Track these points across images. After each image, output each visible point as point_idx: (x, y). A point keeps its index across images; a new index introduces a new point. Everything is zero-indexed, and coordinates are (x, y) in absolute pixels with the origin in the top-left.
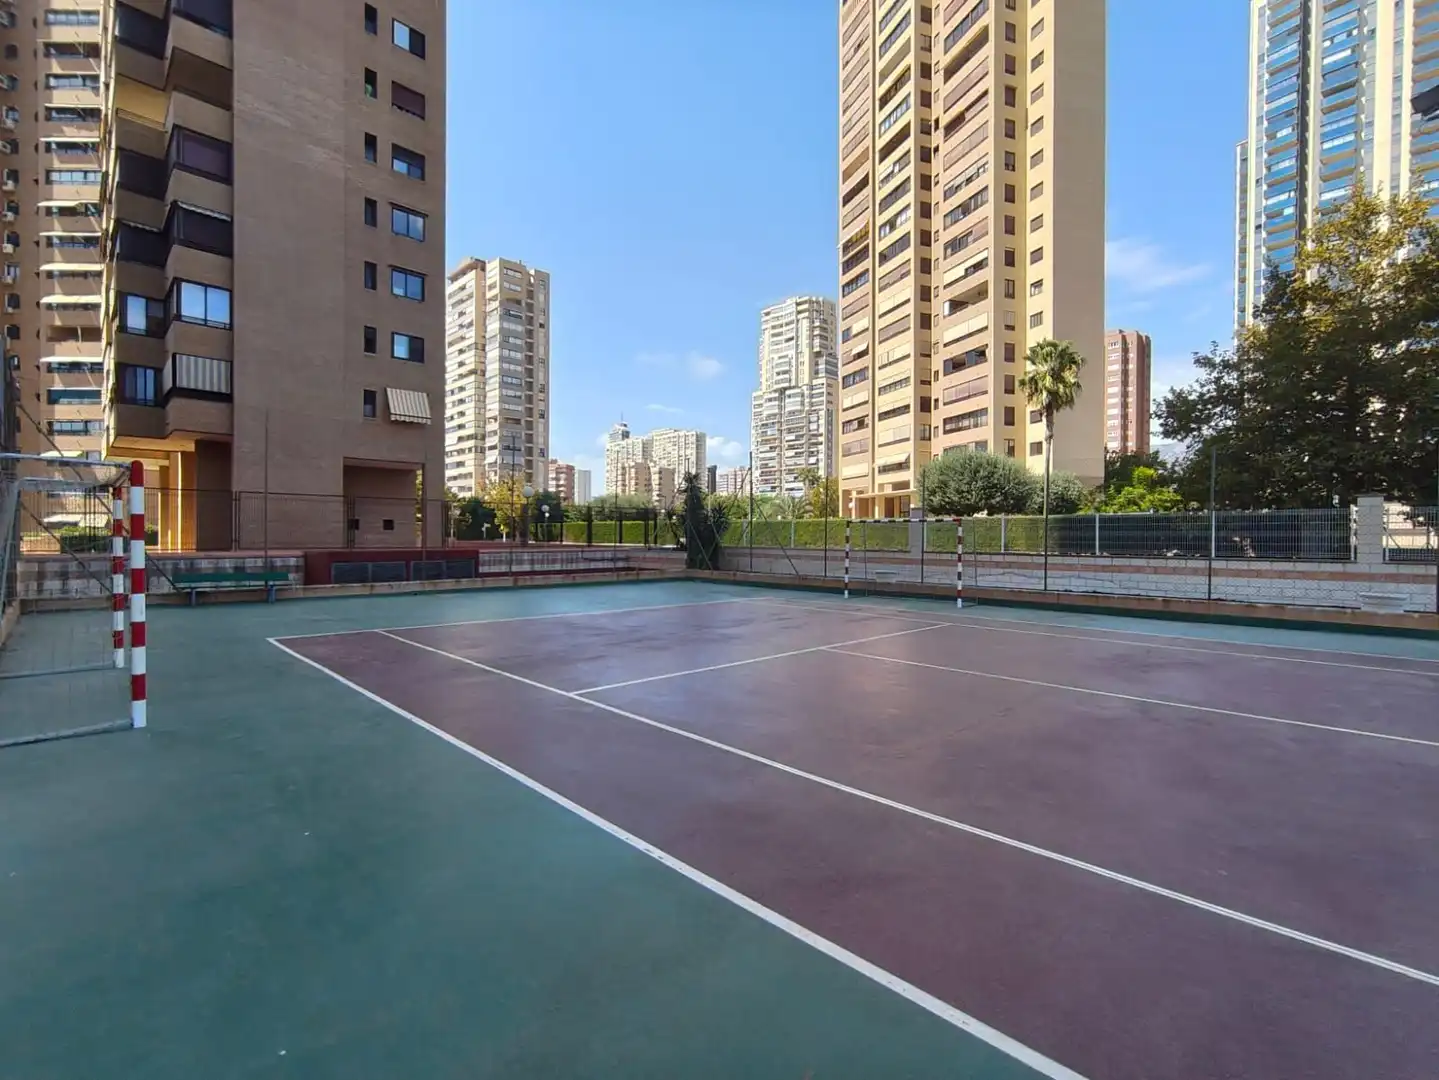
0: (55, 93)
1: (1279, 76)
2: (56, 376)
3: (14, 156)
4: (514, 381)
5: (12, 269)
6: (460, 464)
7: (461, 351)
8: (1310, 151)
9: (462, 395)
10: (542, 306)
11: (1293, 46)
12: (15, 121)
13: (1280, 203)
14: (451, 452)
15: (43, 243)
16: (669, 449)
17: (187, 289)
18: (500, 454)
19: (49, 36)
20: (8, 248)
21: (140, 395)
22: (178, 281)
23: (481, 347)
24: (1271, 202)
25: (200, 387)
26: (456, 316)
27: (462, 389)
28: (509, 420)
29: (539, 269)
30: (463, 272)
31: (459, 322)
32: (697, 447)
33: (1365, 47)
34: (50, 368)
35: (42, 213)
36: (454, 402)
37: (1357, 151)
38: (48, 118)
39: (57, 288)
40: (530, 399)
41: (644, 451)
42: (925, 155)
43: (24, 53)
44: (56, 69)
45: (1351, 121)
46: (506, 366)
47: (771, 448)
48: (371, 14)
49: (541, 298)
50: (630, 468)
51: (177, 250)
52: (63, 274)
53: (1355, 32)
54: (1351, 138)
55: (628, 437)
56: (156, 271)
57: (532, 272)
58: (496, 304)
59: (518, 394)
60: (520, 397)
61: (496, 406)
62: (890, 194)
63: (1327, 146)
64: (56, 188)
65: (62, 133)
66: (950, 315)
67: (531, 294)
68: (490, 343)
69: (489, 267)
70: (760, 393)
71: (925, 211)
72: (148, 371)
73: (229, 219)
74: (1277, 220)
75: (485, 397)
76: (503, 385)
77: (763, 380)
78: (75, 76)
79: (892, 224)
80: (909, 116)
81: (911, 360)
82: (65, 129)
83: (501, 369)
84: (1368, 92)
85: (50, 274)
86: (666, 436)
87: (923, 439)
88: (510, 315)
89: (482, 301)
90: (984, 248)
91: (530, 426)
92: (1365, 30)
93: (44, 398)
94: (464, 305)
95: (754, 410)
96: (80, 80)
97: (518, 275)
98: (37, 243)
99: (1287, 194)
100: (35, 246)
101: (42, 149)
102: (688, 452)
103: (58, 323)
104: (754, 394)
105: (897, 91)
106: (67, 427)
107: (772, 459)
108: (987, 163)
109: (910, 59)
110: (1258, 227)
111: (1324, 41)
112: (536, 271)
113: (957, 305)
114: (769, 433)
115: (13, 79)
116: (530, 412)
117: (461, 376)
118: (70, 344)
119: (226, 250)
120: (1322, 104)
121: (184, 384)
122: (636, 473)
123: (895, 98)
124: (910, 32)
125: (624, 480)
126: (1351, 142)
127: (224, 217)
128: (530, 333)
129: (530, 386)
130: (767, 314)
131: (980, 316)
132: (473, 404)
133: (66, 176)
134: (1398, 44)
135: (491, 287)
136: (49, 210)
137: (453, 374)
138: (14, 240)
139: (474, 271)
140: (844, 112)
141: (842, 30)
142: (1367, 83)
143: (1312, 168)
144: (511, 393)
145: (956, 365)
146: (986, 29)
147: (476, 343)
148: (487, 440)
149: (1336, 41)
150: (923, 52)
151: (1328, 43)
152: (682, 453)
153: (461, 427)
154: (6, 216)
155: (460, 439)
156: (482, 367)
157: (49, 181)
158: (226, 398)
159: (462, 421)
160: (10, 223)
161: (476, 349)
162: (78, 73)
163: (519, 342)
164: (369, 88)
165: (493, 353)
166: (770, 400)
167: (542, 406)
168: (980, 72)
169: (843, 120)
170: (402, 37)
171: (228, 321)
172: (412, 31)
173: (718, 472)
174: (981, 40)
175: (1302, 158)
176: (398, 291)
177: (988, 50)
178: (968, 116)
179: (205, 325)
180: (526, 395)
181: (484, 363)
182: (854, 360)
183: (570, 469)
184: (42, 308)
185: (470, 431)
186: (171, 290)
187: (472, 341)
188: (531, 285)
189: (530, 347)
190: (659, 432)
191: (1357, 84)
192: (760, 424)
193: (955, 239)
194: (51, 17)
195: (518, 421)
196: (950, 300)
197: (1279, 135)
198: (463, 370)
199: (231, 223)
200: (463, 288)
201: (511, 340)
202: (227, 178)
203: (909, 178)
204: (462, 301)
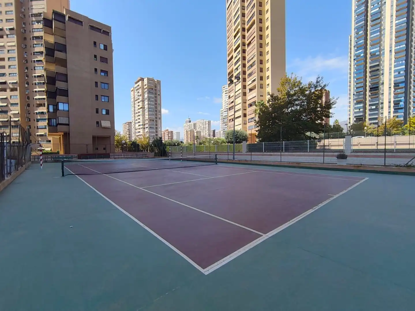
0: (35, 48)
1: (359, 17)
2: (38, 115)
3: (27, 64)
4: (152, 110)
5: (28, 90)
6: (139, 132)
7: (139, 102)
8: (368, 37)
9: (139, 114)
10: (159, 90)
11: (363, 8)
12: (27, 55)
13: (360, 53)
14: (137, 129)
15: (34, 84)
16: (201, 126)
17: (60, 104)
18: (149, 129)
19: (33, 35)
20: (27, 86)
21: (52, 124)
22: (58, 102)
23: (143, 101)
24: (357, 52)
25: (63, 123)
26: (137, 93)
27: (139, 112)
28: (150, 120)
29: (158, 80)
30: (138, 81)
31: (138, 95)
32: (209, 125)
33: (383, 7)
34: (37, 114)
35: (34, 77)
36: (137, 116)
37: (380, 37)
38: (34, 54)
39: (38, 95)
40: (156, 115)
41: (194, 126)
42: (244, 51)
43: (28, 39)
44: (35, 43)
45: (379, 29)
46: (149, 106)
47: (226, 125)
48: (95, 43)
49: (159, 88)
50: (189, 131)
51: (58, 97)
52: (39, 91)
53: (380, 3)
54: (378, 33)
55: (190, 122)
56: (54, 100)
57: (156, 81)
58: (146, 90)
59: (153, 113)
60: (154, 114)
61: (147, 117)
62: (236, 61)
63: (372, 36)
64: (36, 71)
65: (37, 58)
66: (249, 92)
67: (156, 87)
68: (145, 100)
69: (145, 80)
70: (222, 110)
71: (244, 66)
72: (54, 120)
73: (67, 89)
74: (359, 57)
75: (145, 114)
76: (149, 111)
77: (223, 106)
78: (39, 44)
79: (237, 69)
80: (240, 42)
81: (241, 104)
82: (38, 57)
83: (148, 107)
84: (383, 20)
85: (36, 91)
86: (200, 122)
87: (244, 124)
88: (150, 92)
89: (143, 89)
90: (255, 76)
91: (156, 121)
92: (383, 2)
93: (36, 120)
94: (139, 90)
95: (221, 115)
96: (41, 45)
97: (152, 82)
98: (33, 84)
99: (362, 50)
100: (32, 85)
101: (33, 62)
102: (206, 126)
103: (38, 103)
104: (221, 110)
105: (237, 34)
106: (41, 127)
107: (226, 128)
108: (255, 55)
109: (239, 27)
110: (354, 59)
111: (371, 6)
112: (157, 80)
113: (251, 90)
114: (225, 121)
115: (26, 45)
116: (156, 118)
117: (139, 109)
118: (41, 108)
119: (67, 96)
120: (371, 24)
121: (60, 123)
122: (190, 132)
123: (237, 36)
124: (239, 20)
125: (187, 135)
126: (378, 35)
127: (66, 89)
128: (156, 97)
129: (156, 111)
130: (224, 87)
131: (254, 93)
132: (142, 116)
133: (38, 68)
134: (392, 6)
135: (145, 85)
136: (35, 76)
137: (136, 108)
138: (28, 83)
139: (141, 81)
140: (228, 38)
141: (227, 17)
142: (383, 17)
143: (369, 42)
144: (151, 113)
145: (251, 105)
146: (255, 20)
147: (142, 100)
148: (145, 125)
149: (375, 6)
150: (243, 25)
151: (372, 6)
152: (204, 126)
153: (139, 122)
154: (25, 78)
155: (139, 125)
156: (143, 106)
157: (35, 69)
158: (68, 125)
159: (139, 121)
160: (27, 79)
161: (142, 102)
162: (40, 43)
163: (153, 99)
164: (95, 58)
165: (146, 103)
166: (225, 111)
167: (159, 116)
168: (253, 32)
169: (227, 41)
170: (102, 47)
171: (68, 110)
172: (104, 45)
173: (216, 131)
174: (253, 23)
175: (366, 39)
176: (103, 100)
177: (255, 26)
178: (252, 42)
179: (64, 111)
180: (155, 114)
181: (144, 105)
182: (231, 103)
183: (172, 132)
184: (35, 99)
185: (141, 123)
186: (57, 104)
187: (141, 100)
188: (156, 84)
189: (156, 101)
190: (199, 120)
191: (381, 18)
192: (223, 118)
193: (249, 73)
194: (34, 30)
195: (153, 120)
196: (249, 89)
197: (360, 33)
198: (139, 107)
199: (68, 90)
200: (138, 86)
201: (151, 99)
202: (66, 81)
203: (240, 57)
204: (138, 89)
